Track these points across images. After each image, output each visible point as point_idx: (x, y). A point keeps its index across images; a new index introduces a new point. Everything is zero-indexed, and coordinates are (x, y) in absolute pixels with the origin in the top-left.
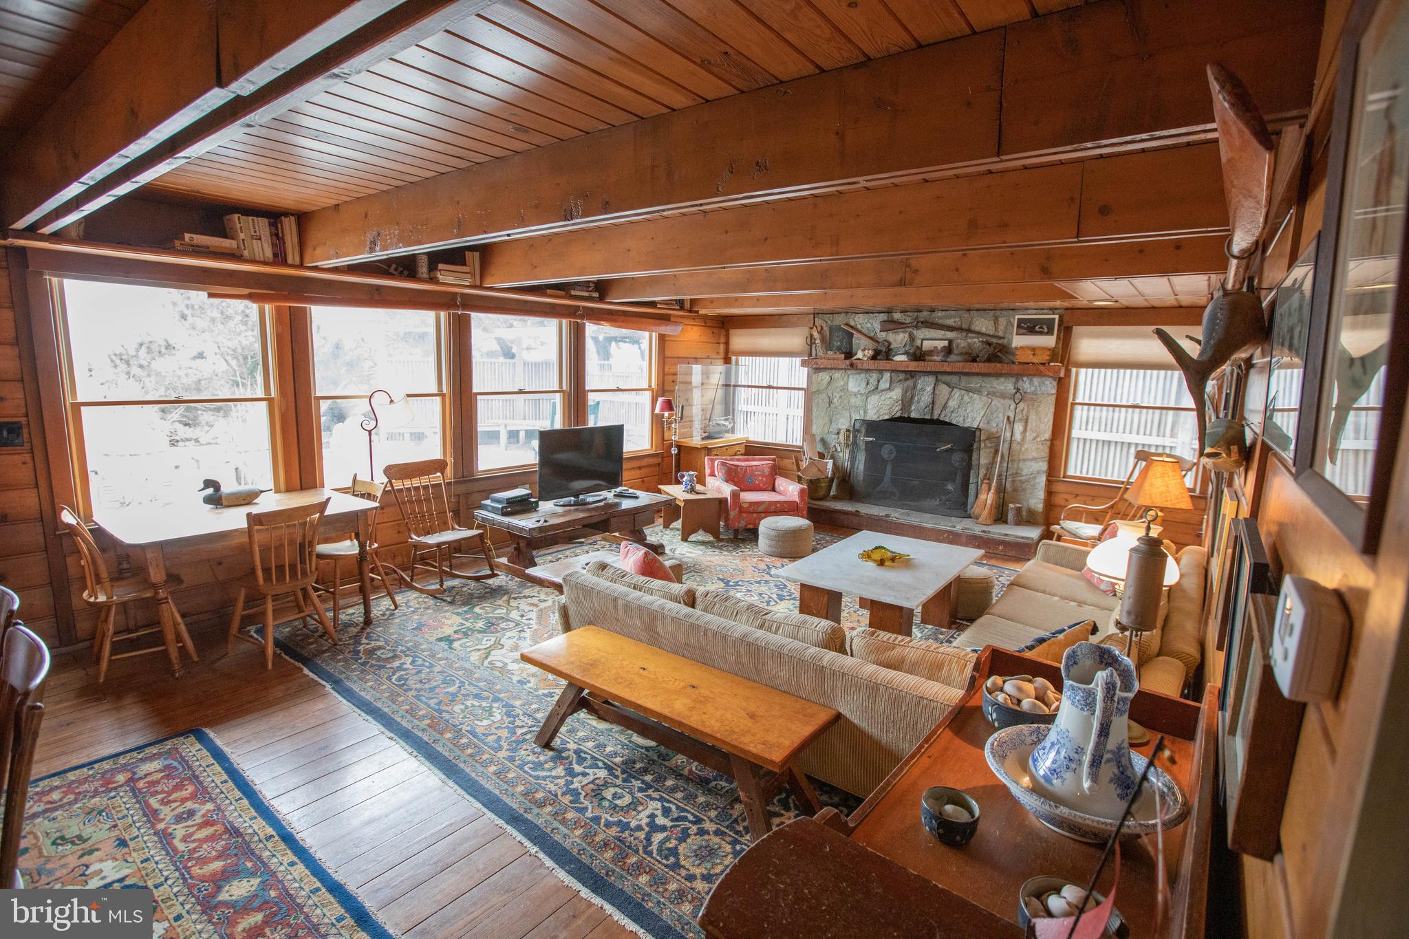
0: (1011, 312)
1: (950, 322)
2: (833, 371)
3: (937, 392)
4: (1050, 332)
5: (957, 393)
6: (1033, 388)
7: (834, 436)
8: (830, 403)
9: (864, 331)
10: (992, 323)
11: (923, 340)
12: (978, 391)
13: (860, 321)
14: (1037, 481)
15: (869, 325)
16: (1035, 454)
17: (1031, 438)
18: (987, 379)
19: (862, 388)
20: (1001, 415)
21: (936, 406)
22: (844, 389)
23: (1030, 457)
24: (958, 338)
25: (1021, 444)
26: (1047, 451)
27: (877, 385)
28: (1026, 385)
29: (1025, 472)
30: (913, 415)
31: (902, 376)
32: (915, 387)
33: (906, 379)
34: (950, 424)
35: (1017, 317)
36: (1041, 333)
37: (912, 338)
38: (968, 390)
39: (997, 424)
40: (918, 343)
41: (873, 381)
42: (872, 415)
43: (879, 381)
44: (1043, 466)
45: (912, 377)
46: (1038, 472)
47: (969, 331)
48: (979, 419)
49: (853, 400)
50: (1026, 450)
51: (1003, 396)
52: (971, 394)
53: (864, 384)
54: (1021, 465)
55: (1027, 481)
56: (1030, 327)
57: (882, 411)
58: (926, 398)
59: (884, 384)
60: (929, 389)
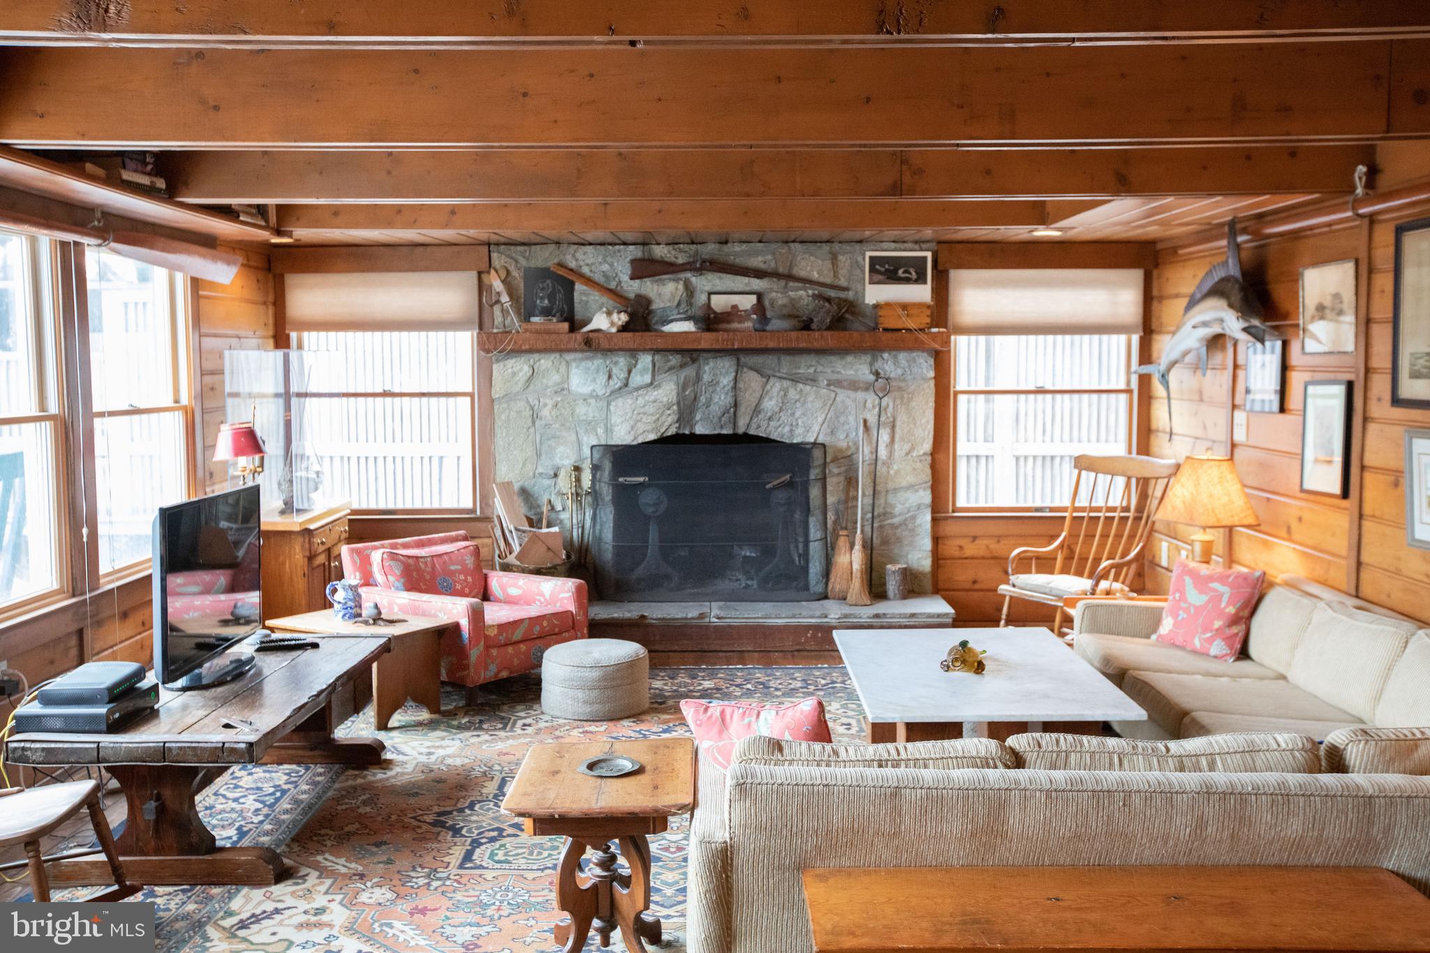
0: (857, 246)
1: (757, 262)
2: (536, 356)
3: (741, 385)
4: (921, 279)
5: (776, 387)
6: (899, 371)
7: (547, 482)
8: (534, 417)
9: (598, 277)
10: (828, 264)
11: (710, 294)
12: (812, 380)
13: (586, 260)
14: (918, 521)
15: (605, 267)
16: (911, 479)
17: (904, 452)
18: (825, 359)
19: (599, 385)
20: (851, 418)
21: (742, 410)
22: (562, 389)
23: (904, 484)
24: (772, 290)
25: (888, 464)
26: (929, 471)
27: (627, 379)
28: (889, 364)
29: (898, 509)
30: (700, 430)
31: (675, 360)
32: (698, 378)
33: (682, 366)
34: (767, 440)
35: (868, 254)
36: (907, 281)
37: (690, 291)
38: (795, 380)
39: (846, 435)
40: (702, 298)
41: (619, 373)
42: (623, 435)
43: (630, 372)
44: (926, 497)
45: (694, 361)
46: (919, 507)
47: (790, 277)
48: (816, 428)
49: (581, 410)
50: (897, 472)
51: (854, 386)
52: (800, 386)
53: (602, 378)
54: (891, 499)
55: (904, 523)
56: (889, 271)
57: (641, 427)
58: (722, 399)
59: (641, 377)
60: (726, 381)
